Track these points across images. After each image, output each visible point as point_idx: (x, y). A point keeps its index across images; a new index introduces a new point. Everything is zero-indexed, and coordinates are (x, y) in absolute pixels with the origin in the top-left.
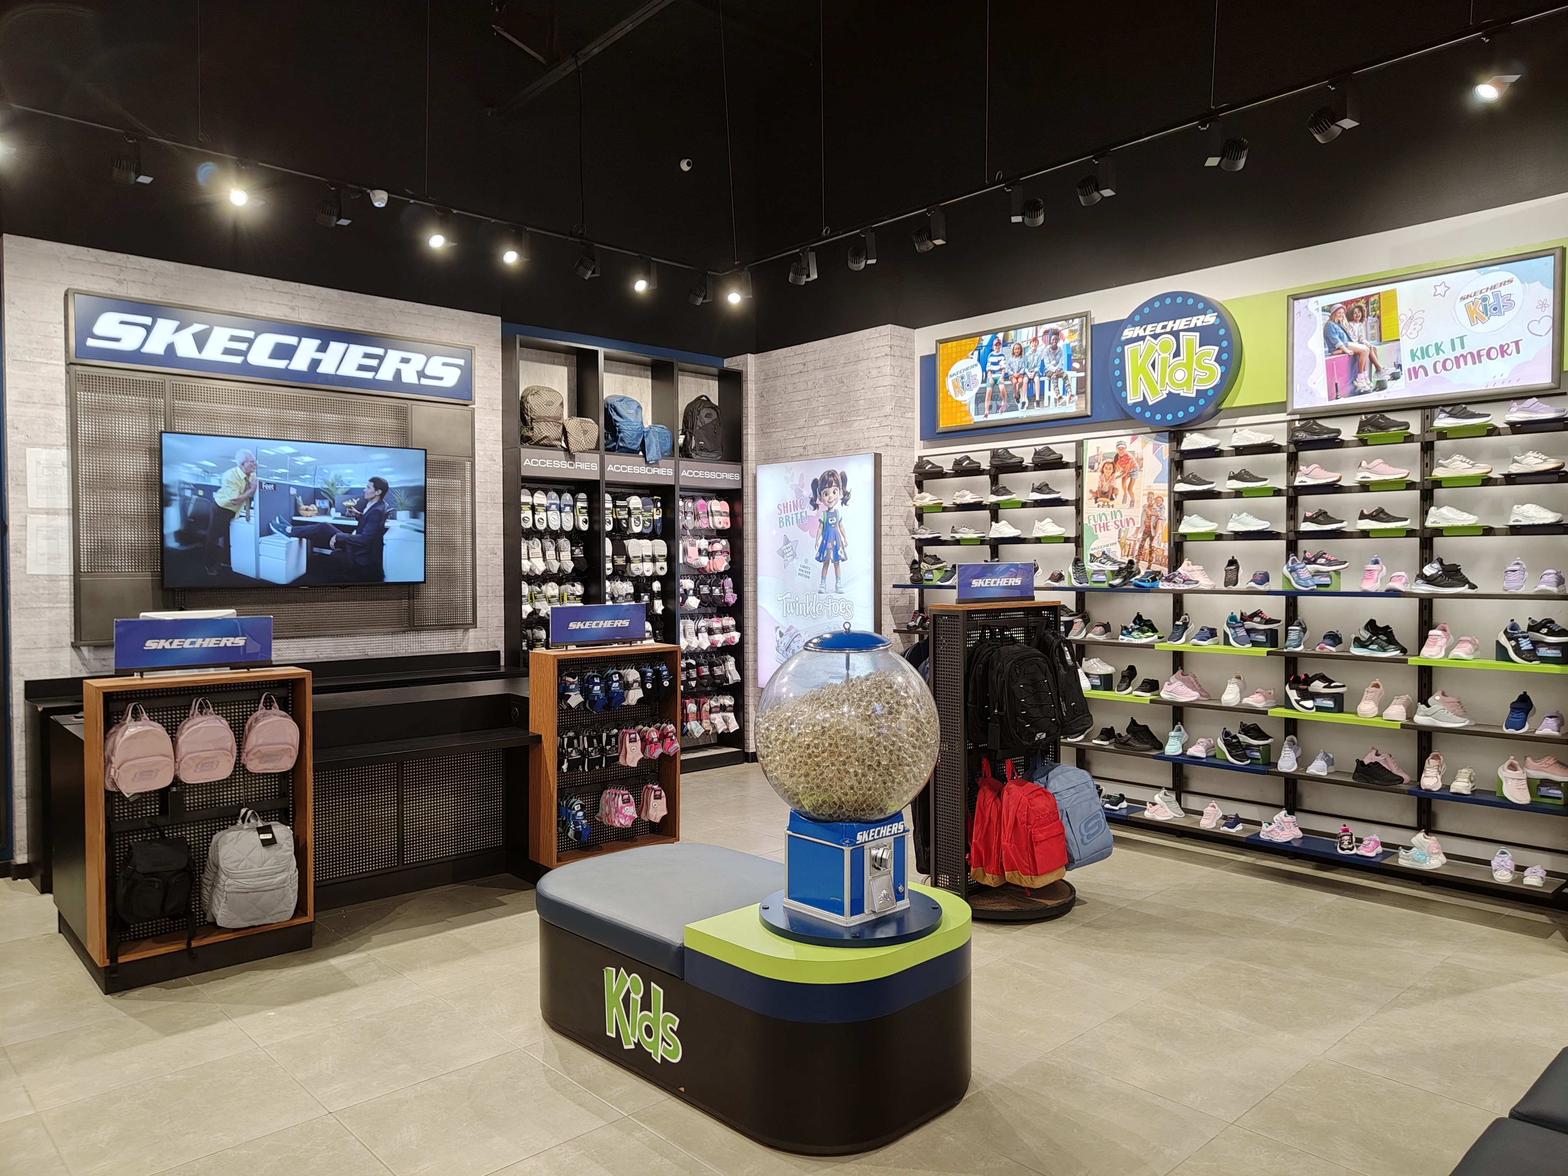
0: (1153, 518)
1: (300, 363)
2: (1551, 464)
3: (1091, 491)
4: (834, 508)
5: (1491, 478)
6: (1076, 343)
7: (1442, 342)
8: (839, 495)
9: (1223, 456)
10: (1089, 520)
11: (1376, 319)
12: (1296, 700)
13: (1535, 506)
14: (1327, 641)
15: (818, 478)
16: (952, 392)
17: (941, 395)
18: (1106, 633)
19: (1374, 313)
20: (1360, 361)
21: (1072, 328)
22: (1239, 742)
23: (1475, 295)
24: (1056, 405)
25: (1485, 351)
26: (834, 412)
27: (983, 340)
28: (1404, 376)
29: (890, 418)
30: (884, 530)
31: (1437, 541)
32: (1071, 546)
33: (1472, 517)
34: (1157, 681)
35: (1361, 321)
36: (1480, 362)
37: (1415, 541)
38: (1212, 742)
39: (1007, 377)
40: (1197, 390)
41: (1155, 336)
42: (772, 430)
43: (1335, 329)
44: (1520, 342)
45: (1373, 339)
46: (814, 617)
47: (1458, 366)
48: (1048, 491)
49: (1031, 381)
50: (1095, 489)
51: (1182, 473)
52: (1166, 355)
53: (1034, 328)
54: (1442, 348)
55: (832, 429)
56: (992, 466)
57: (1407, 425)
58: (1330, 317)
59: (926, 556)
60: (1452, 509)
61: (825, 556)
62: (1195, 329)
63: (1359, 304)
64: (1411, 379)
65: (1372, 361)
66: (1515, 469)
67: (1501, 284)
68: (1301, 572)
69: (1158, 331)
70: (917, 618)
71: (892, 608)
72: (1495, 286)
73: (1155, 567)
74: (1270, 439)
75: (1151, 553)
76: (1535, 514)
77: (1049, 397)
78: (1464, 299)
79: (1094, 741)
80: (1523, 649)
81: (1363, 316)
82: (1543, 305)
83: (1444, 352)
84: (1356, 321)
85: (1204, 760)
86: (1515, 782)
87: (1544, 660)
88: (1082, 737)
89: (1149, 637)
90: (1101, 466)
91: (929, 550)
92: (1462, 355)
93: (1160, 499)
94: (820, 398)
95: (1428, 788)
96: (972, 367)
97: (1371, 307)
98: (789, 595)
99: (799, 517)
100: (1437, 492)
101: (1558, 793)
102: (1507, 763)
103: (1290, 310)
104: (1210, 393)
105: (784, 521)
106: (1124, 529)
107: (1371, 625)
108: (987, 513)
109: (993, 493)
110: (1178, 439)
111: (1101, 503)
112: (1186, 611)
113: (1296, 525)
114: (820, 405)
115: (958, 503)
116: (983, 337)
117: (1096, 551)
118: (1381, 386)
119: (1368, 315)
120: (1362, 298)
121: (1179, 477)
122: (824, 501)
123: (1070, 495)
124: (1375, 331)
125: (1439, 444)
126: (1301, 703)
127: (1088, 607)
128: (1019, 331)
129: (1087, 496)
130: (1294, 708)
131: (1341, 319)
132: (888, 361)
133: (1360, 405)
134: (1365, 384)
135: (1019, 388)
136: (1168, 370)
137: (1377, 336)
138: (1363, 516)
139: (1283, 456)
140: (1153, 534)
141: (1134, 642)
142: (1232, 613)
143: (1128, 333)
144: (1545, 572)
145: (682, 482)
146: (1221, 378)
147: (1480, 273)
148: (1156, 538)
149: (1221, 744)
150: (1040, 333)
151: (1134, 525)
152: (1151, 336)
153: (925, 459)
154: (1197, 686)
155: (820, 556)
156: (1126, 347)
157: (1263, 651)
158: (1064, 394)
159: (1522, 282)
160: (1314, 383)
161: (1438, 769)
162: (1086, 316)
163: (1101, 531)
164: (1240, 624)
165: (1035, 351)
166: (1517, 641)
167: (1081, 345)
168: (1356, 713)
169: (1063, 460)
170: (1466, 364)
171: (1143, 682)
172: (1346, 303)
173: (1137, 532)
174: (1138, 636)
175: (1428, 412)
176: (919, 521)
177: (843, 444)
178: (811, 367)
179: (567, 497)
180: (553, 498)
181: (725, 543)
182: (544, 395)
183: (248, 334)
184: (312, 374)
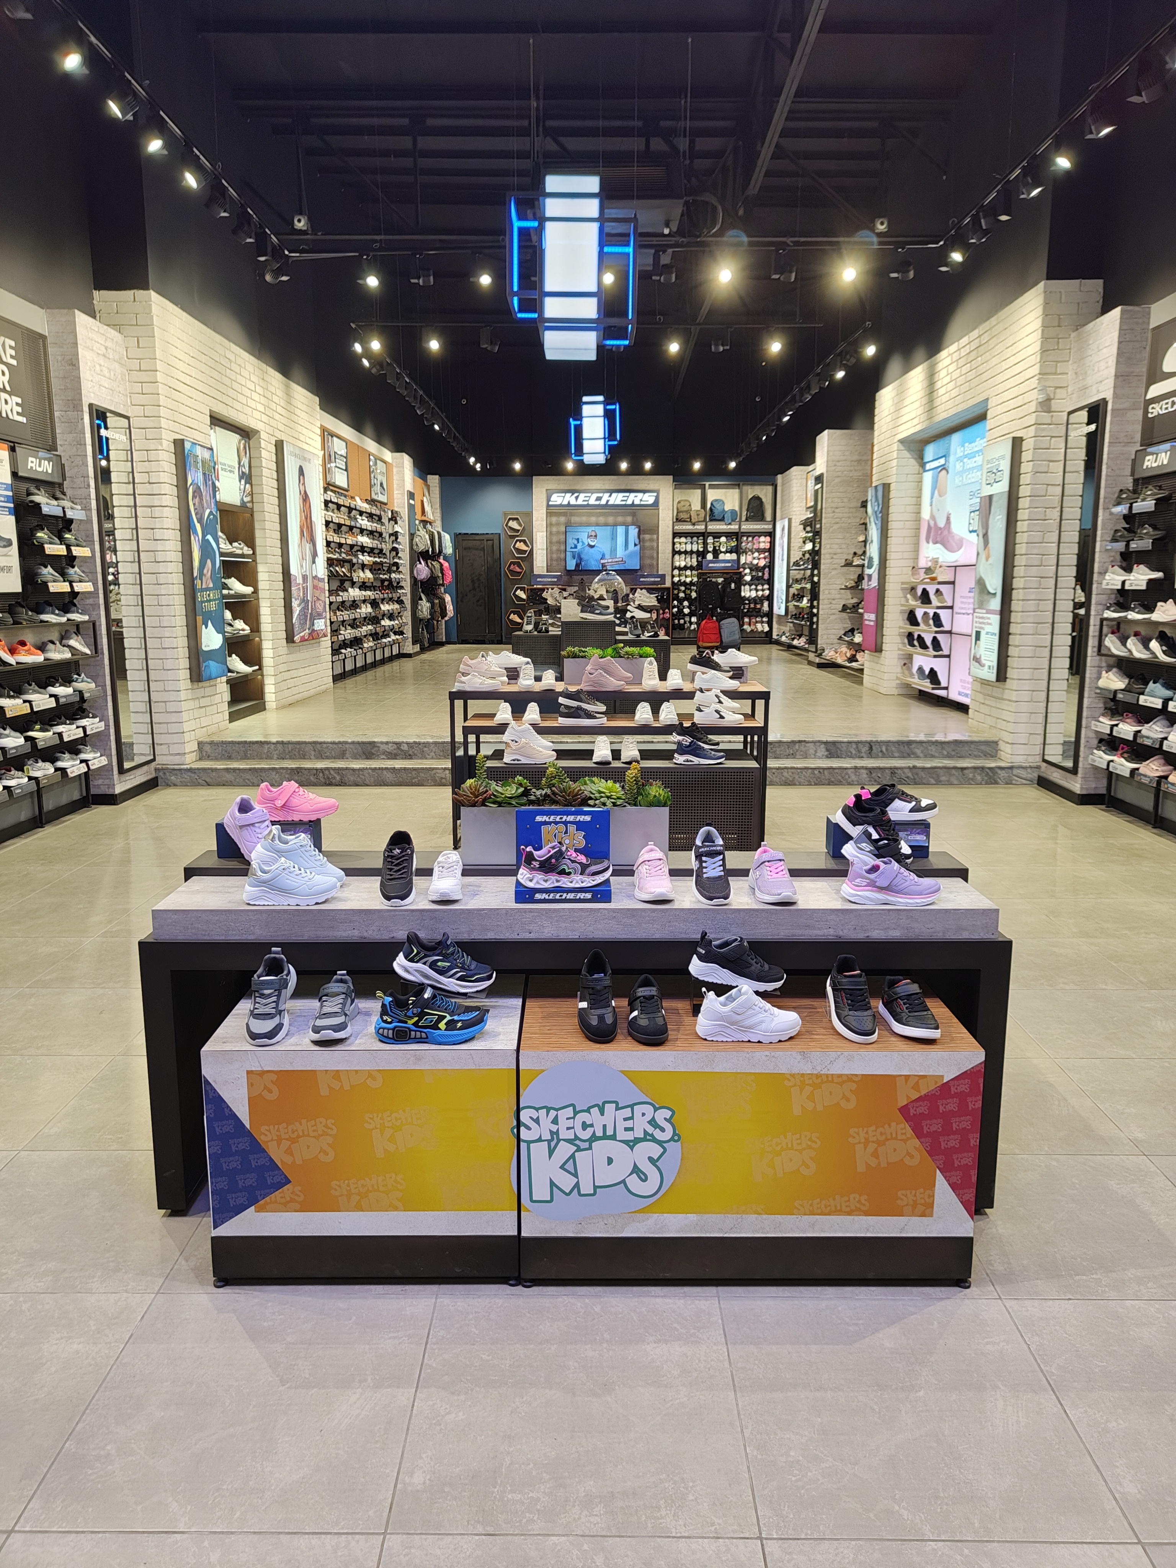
1: (603, 502)
145: (742, 531)
179: (695, 539)
180: (689, 539)
181: (767, 554)
182: (682, 503)
183: (589, 495)
184: (607, 505)
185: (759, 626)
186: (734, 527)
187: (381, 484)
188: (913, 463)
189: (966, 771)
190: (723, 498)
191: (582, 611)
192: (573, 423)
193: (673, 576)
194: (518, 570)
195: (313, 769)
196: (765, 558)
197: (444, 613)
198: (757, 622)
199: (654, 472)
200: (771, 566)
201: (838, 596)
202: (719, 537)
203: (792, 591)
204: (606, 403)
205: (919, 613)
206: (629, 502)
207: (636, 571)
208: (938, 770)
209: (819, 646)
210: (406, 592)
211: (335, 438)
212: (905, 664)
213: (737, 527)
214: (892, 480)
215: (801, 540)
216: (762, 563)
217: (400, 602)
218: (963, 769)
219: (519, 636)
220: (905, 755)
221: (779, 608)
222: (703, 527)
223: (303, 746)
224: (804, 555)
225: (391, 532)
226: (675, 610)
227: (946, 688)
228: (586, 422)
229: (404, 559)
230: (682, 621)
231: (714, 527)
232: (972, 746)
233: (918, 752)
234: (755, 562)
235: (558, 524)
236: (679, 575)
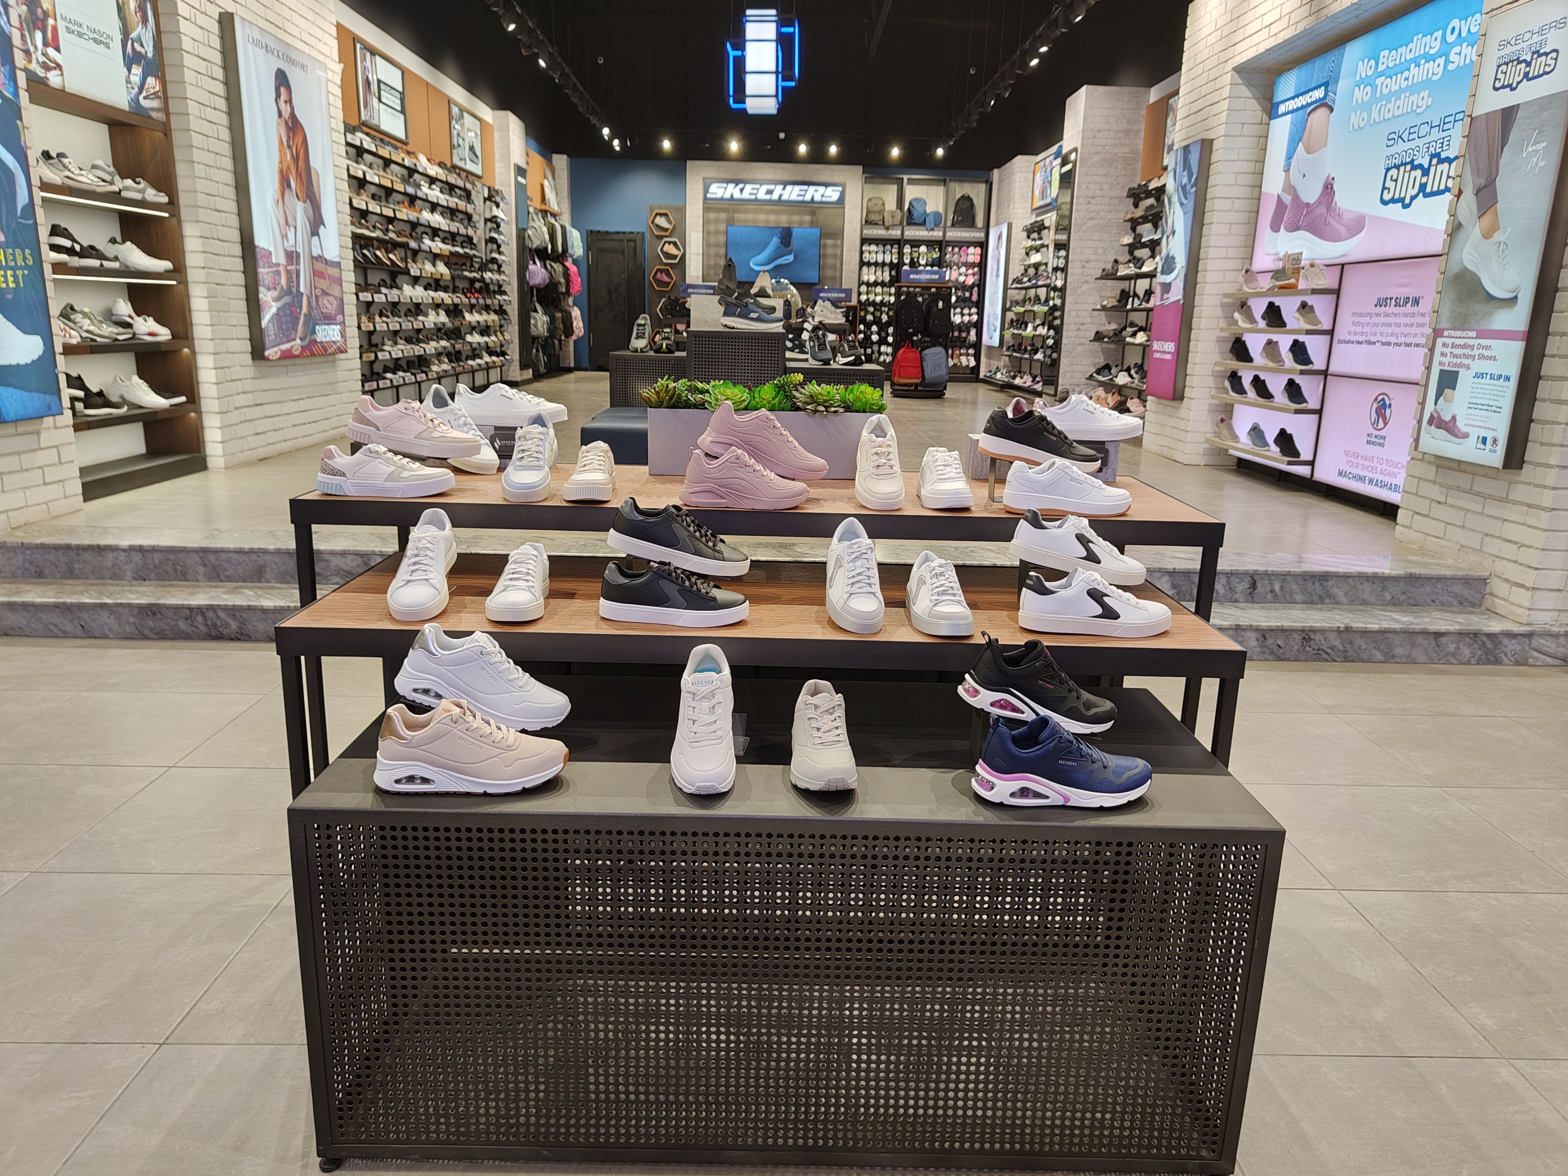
1: (775, 196)
145: (947, 239)
179: (888, 247)
180: (881, 248)
181: (976, 269)
182: (874, 201)
183: (757, 186)
184: (780, 201)
185: (963, 359)
186: (937, 234)
187: (472, 148)
188: (1253, 108)
189: (1443, 640)
190: (925, 197)
191: (726, 314)
192: (732, 53)
193: (860, 294)
194: (666, 279)
195: (182, 607)
196: (974, 275)
197: (569, 330)
198: (961, 355)
199: (842, 160)
200: (981, 285)
201: (1088, 320)
202: (919, 247)
203: (1010, 315)
204: (782, 22)
205: (1255, 343)
206: (808, 198)
207: (815, 284)
208: (1391, 636)
209: (1060, 388)
210: (511, 299)
211: (377, 57)
212: (1222, 420)
213: (941, 234)
214: (1218, 133)
215: (1024, 251)
216: (970, 281)
217: (501, 311)
218: (1438, 635)
219: (624, 359)
220: (1315, 599)
221: (991, 337)
222: (899, 233)
223: (181, 556)
224: (1026, 270)
225: (488, 216)
226: (861, 336)
227: (1312, 463)
228: (751, 50)
229: (509, 256)
230: (869, 351)
231: (912, 233)
232: (1439, 586)
233: (1339, 593)
234: (962, 279)
235: (717, 221)
236: (868, 293)
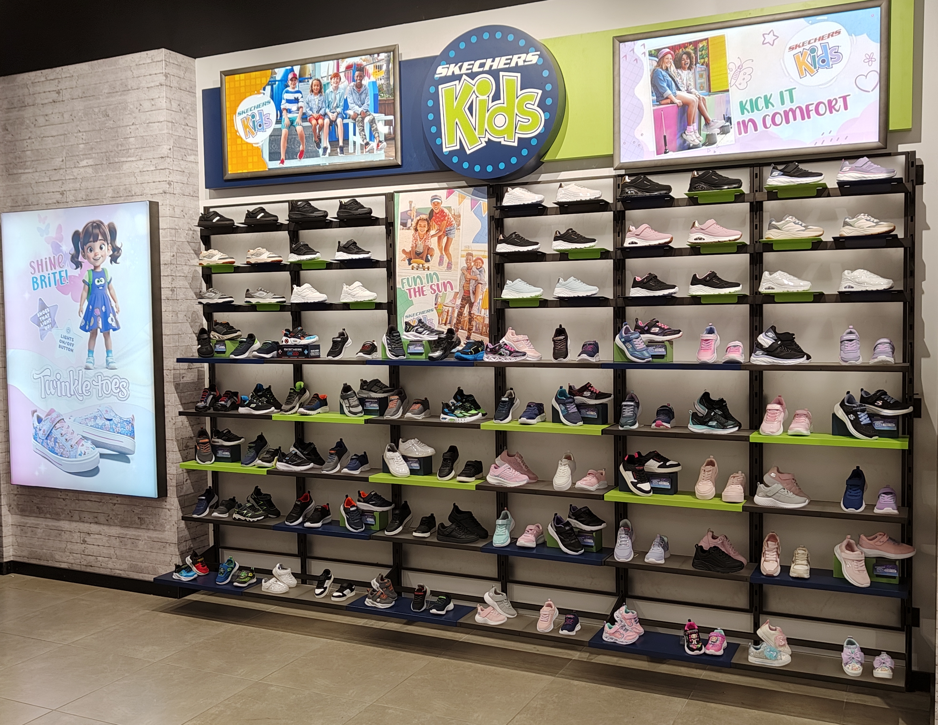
0: (473, 282)
2: (883, 228)
3: (404, 251)
4: (101, 267)
5: (821, 241)
6: (383, 81)
7: (771, 94)
8: (107, 251)
9: (547, 215)
10: (403, 283)
11: (705, 67)
12: (632, 483)
13: (865, 271)
14: (662, 417)
15: (81, 230)
16: (241, 133)
17: (228, 137)
18: (424, 411)
19: (702, 61)
20: (689, 112)
21: (378, 64)
22: (572, 528)
23: (803, 45)
24: (362, 153)
25: (814, 106)
26: (98, 151)
27: (276, 73)
28: (734, 130)
29: (168, 160)
30: (165, 294)
31: (767, 307)
32: (383, 314)
33: (802, 283)
34: (480, 463)
35: (690, 68)
36: (809, 117)
37: (745, 308)
38: (541, 528)
39: (305, 117)
40: (519, 138)
41: (472, 76)
42: (20, 171)
43: (663, 76)
44: (848, 98)
45: (702, 88)
46: (81, 398)
47: (788, 122)
48: (356, 250)
49: (333, 123)
50: (408, 249)
51: (502, 232)
52: (485, 97)
53: (335, 61)
54: (771, 101)
55: (96, 171)
56: (291, 219)
57: (739, 183)
58: (658, 63)
59: (217, 324)
60: (785, 274)
61: (91, 324)
62: (516, 69)
63: (687, 50)
64: (740, 133)
65: (701, 113)
66: (847, 232)
67: (829, 35)
68: (636, 342)
69: (476, 69)
70: (207, 397)
71: (177, 386)
72: (823, 37)
73: (476, 337)
74: (597, 196)
75: (470, 320)
76: (867, 280)
77: (355, 143)
78: (793, 49)
79: (415, 534)
80: (862, 423)
81: (691, 63)
82: (870, 59)
83: (773, 106)
84: (684, 69)
85: (534, 552)
86: (855, 563)
87: (882, 434)
88: (400, 529)
89: (473, 415)
90: (414, 224)
91: (220, 317)
92: (791, 110)
93: (479, 261)
94: (80, 134)
95: (770, 573)
96: (264, 104)
97: (699, 53)
98: (47, 372)
99: (58, 277)
100: (768, 257)
101: (893, 572)
102: (845, 543)
103: (615, 54)
104: (534, 142)
105: (39, 282)
106: (441, 294)
107: (705, 399)
108: (286, 275)
109: (292, 251)
110: (497, 194)
111: (415, 265)
112: (509, 384)
113: (623, 291)
114: (81, 142)
115: (253, 262)
116: (276, 70)
117: (412, 318)
118: (710, 141)
119: (697, 62)
120: (690, 43)
121: (501, 237)
122: (88, 258)
123: (381, 255)
124: (704, 80)
125: (769, 205)
126: (639, 485)
127: (403, 380)
128: (317, 64)
129: (400, 257)
130: (629, 491)
131: (669, 65)
132: (164, 92)
133: (690, 160)
134: (695, 138)
135: (319, 132)
136: (487, 115)
137: (706, 86)
138: (695, 281)
139: (609, 215)
140: (473, 301)
141: (457, 422)
142: (561, 387)
143: (442, 71)
144: (879, 342)
146: (544, 126)
147: (808, 22)
148: (476, 304)
149: (552, 531)
150: (342, 68)
151: (452, 289)
152: (467, 74)
153: (211, 210)
154: (524, 467)
155: (86, 324)
156: (440, 87)
157: (597, 429)
158: (371, 140)
159: (850, 35)
160: (642, 135)
161: (777, 552)
162: (394, 51)
163: (415, 296)
164: (571, 400)
165: (337, 88)
166: (856, 416)
167: (389, 84)
168: (693, 494)
169: (372, 215)
170: (795, 119)
171: (467, 465)
172: (673, 48)
173: (455, 297)
174: (461, 415)
175: (757, 170)
176: (206, 283)
177: (110, 190)
178: (66, 95)
